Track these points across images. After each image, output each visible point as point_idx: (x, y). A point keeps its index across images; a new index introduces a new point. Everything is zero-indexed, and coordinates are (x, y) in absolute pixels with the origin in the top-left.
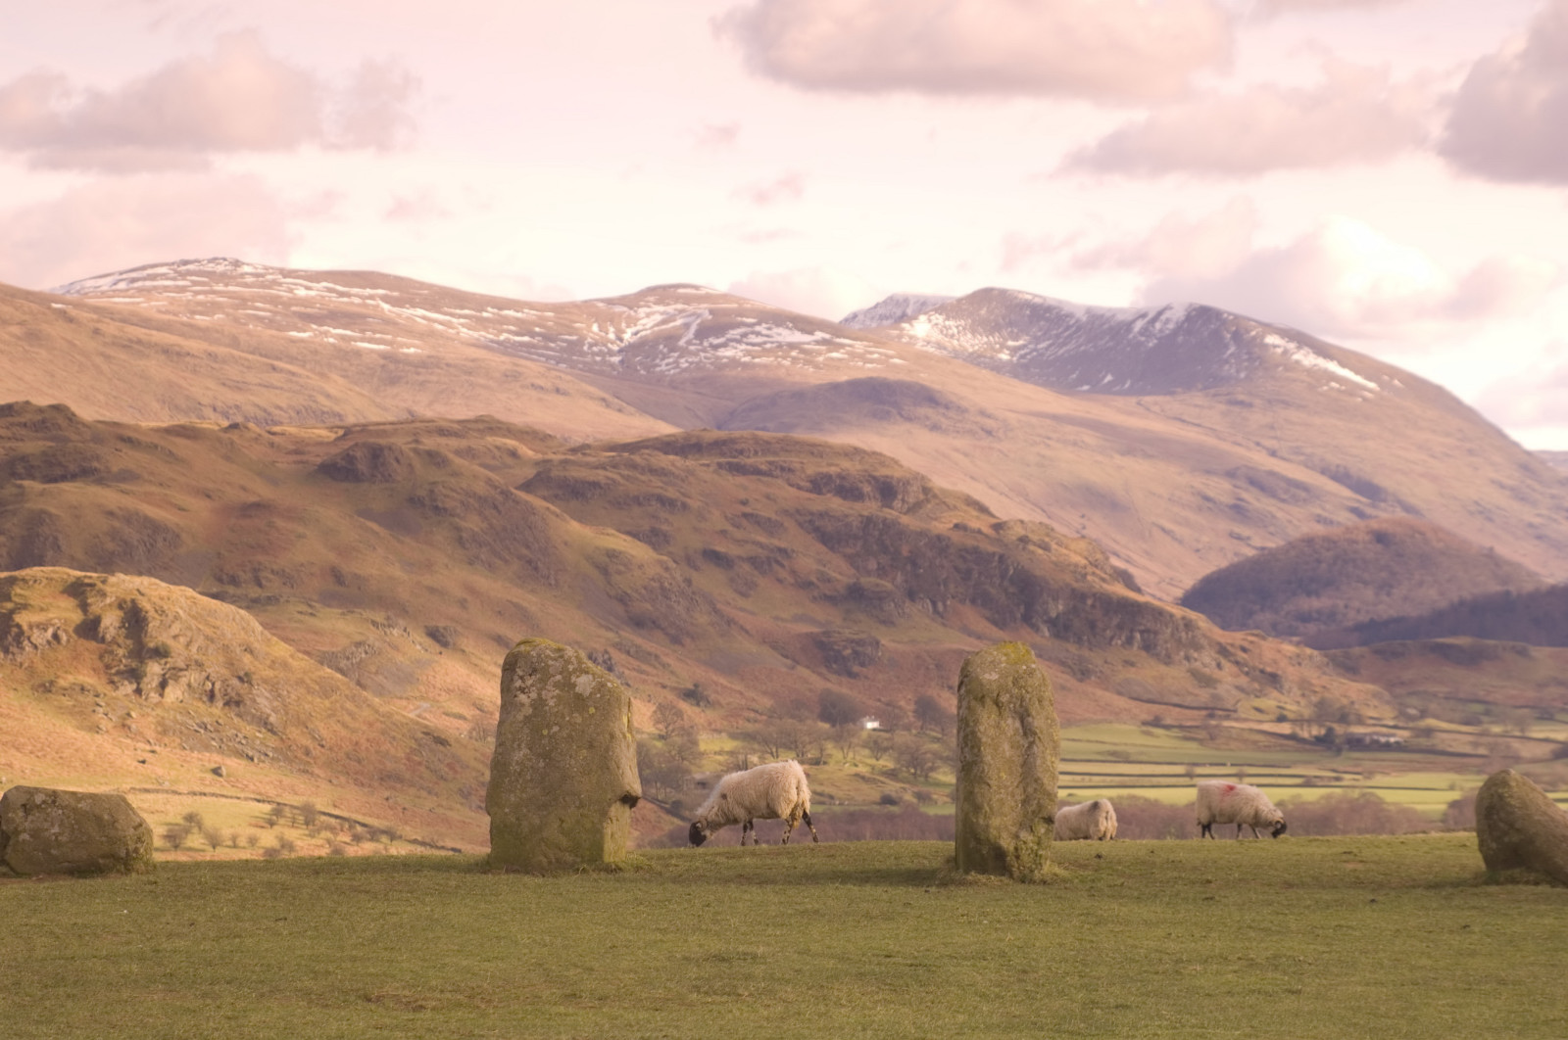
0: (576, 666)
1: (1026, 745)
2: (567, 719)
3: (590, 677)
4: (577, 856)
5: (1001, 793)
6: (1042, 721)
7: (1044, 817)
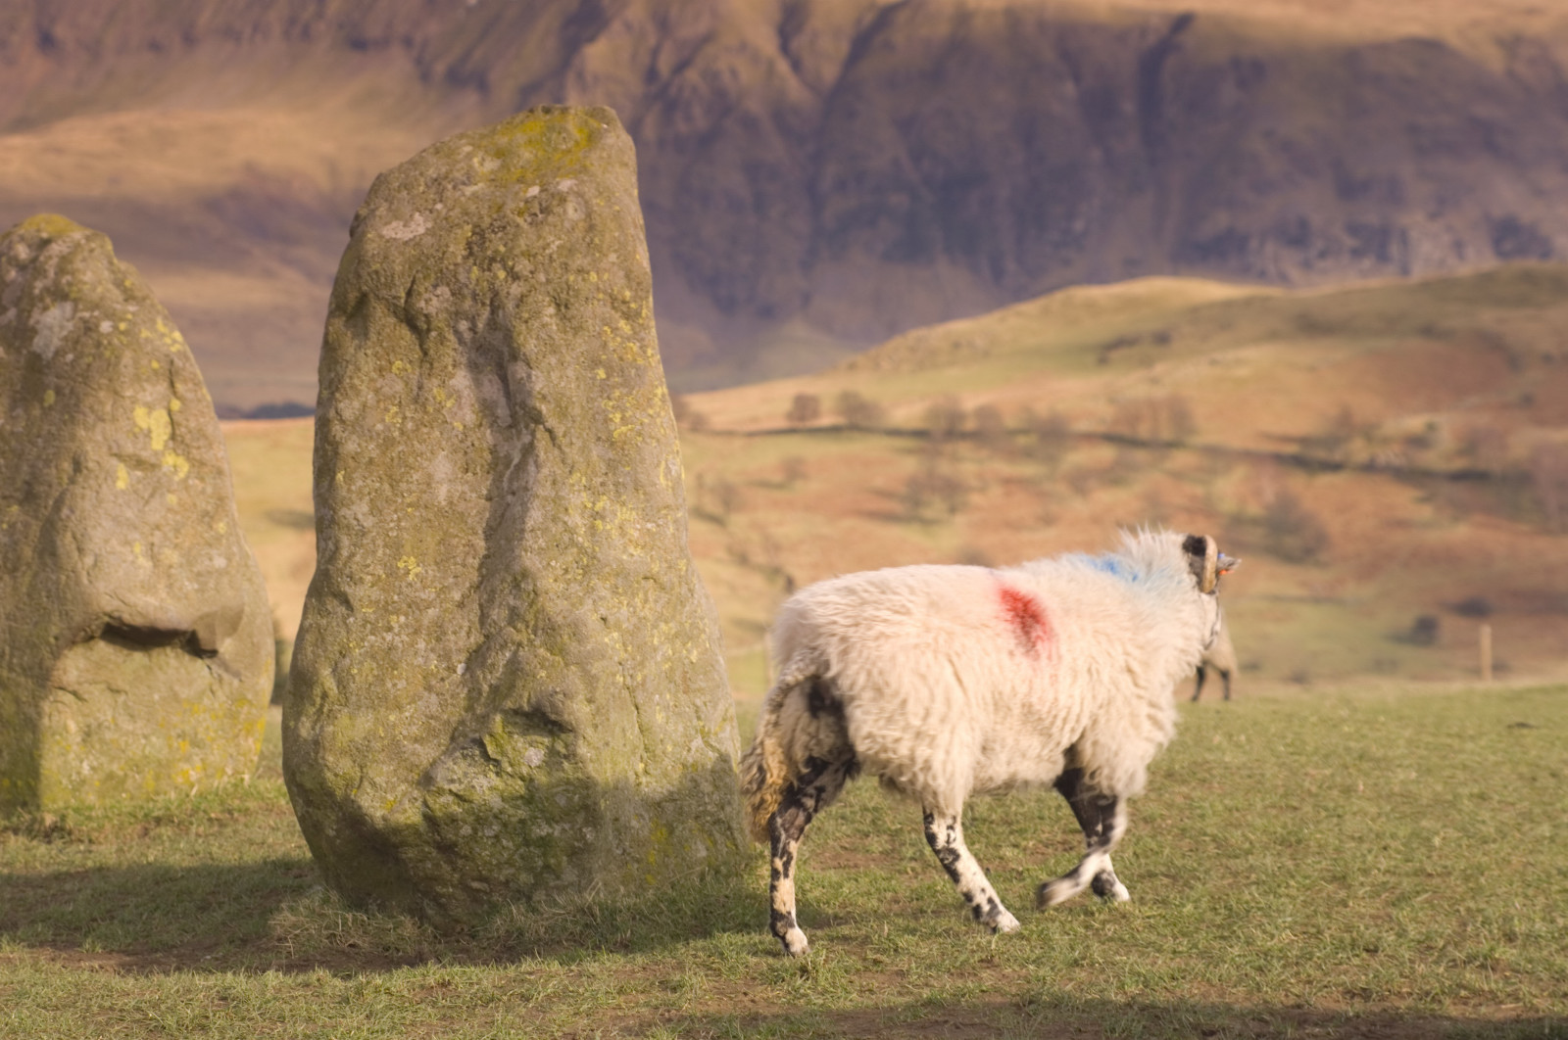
5: (390, 629)
6: (570, 373)
7: (521, 707)
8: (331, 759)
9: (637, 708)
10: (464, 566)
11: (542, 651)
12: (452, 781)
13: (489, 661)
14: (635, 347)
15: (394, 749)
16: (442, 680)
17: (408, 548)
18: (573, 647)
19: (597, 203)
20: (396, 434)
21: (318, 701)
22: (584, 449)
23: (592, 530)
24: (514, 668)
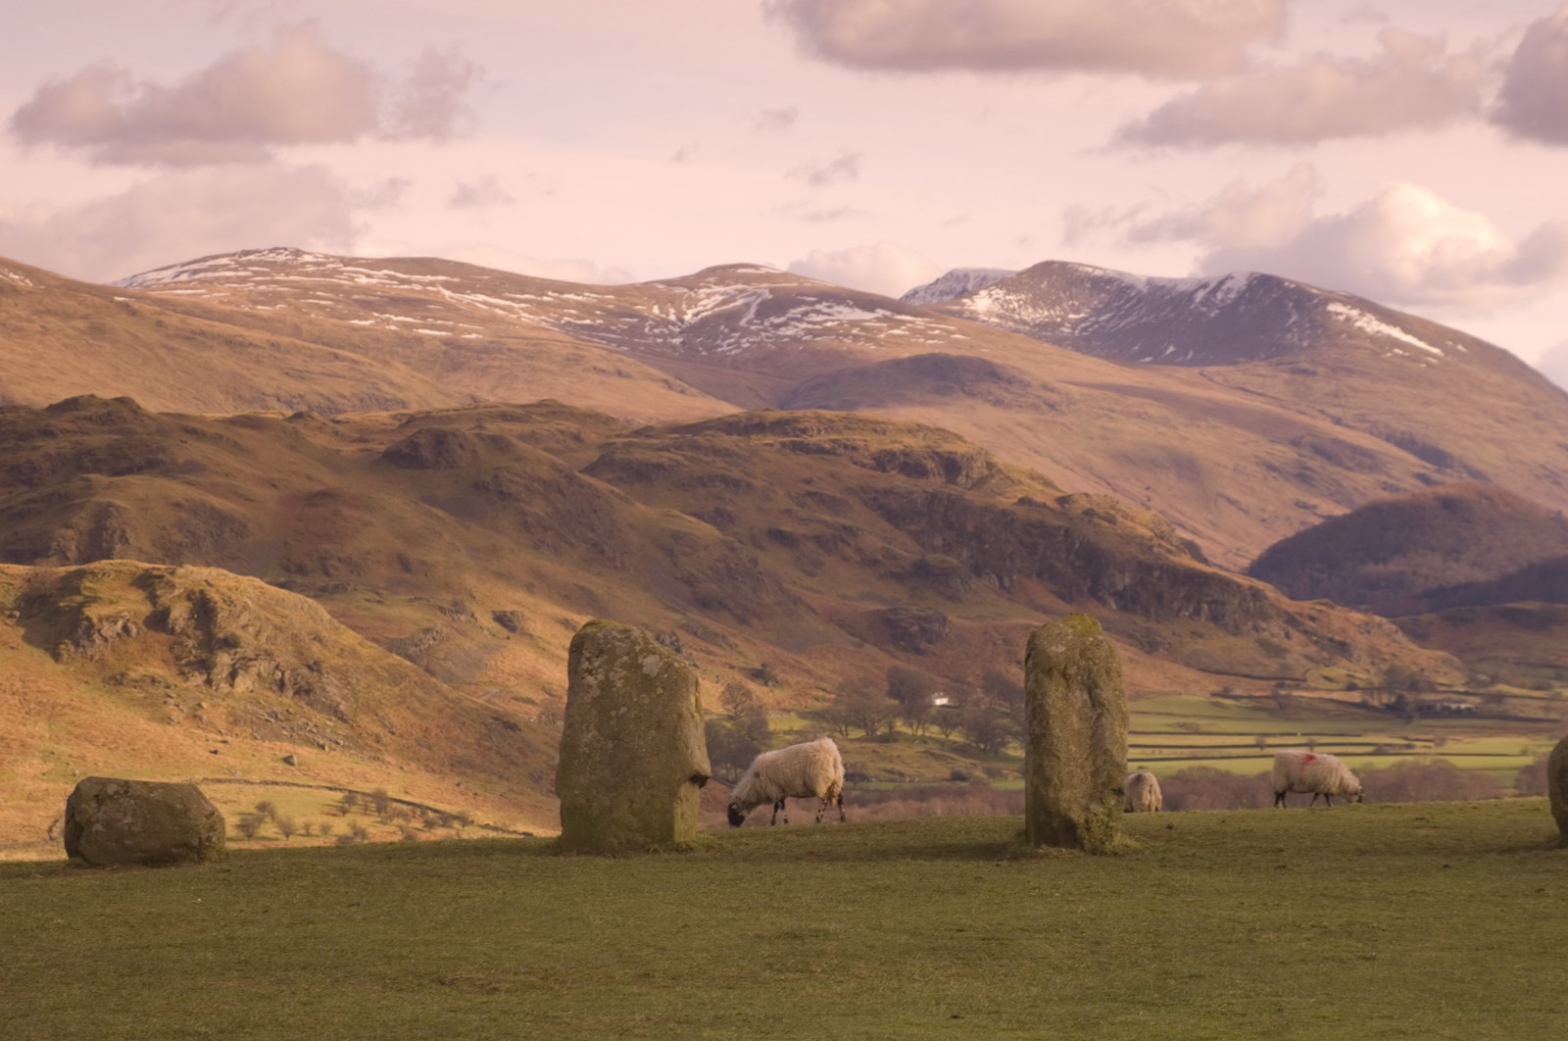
0: (643, 647)
1: (1095, 717)
2: (635, 699)
3: (657, 657)
4: (647, 836)
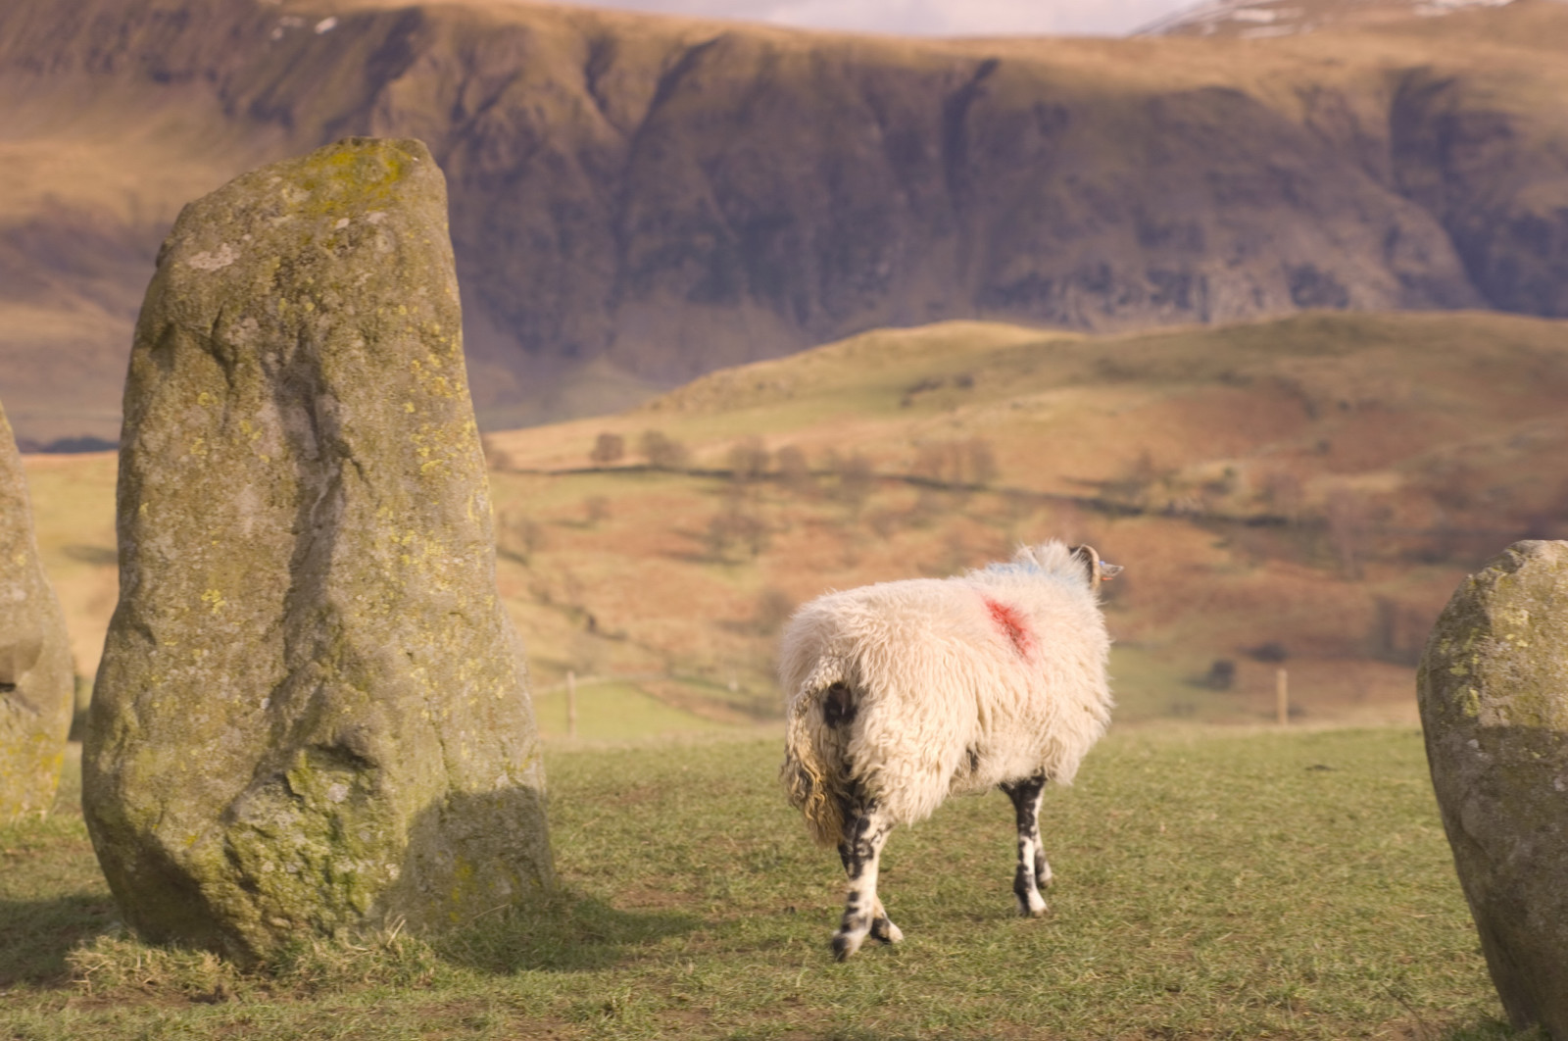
5: (192, 663)
6: (378, 406)
7: (325, 743)
8: (131, 793)
9: (443, 744)
10: (269, 599)
11: (347, 686)
12: (255, 817)
13: (294, 696)
14: (444, 381)
15: (196, 784)
16: (246, 714)
17: (212, 581)
18: (379, 682)
19: (408, 236)
20: (201, 466)
21: (119, 735)
22: (392, 483)
23: (399, 565)
24: (319, 703)
